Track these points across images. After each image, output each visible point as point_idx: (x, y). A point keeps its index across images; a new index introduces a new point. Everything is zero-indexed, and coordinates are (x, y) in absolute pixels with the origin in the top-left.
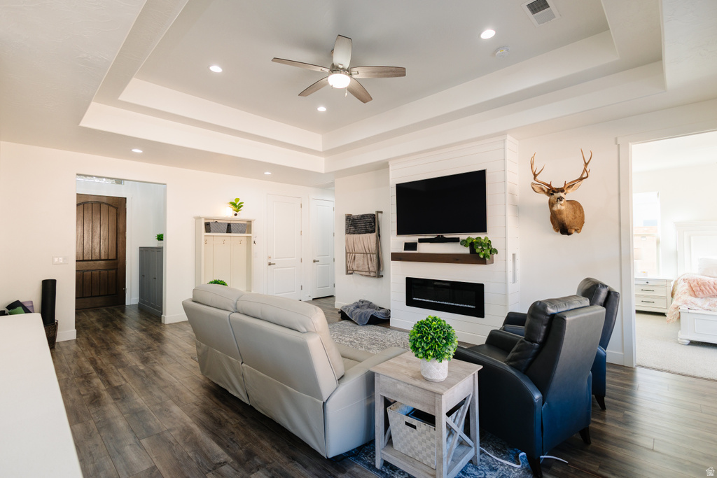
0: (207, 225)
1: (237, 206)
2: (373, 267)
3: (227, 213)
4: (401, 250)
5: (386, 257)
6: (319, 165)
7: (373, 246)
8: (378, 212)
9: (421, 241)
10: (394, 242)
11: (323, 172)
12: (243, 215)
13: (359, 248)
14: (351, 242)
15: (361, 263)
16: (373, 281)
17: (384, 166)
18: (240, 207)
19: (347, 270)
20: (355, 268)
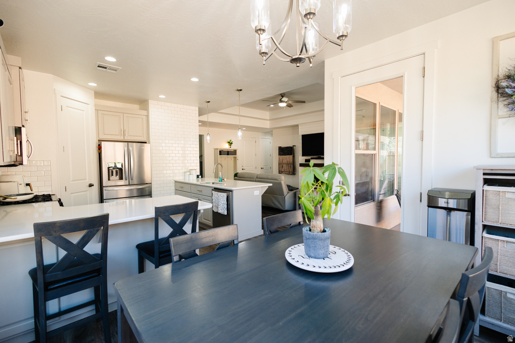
0: (220, 152)
1: (230, 143)
2: (291, 170)
3: (226, 147)
4: (304, 162)
5: (297, 165)
6: (267, 125)
7: (291, 161)
8: (293, 146)
9: (312, 158)
10: (301, 159)
11: (269, 127)
12: (233, 147)
13: (285, 161)
14: (281, 158)
15: (286, 168)
16: (291, 176)
17: (296, 127)
18: (232, 143)
19: (279, 172)
20: (283, 170)
